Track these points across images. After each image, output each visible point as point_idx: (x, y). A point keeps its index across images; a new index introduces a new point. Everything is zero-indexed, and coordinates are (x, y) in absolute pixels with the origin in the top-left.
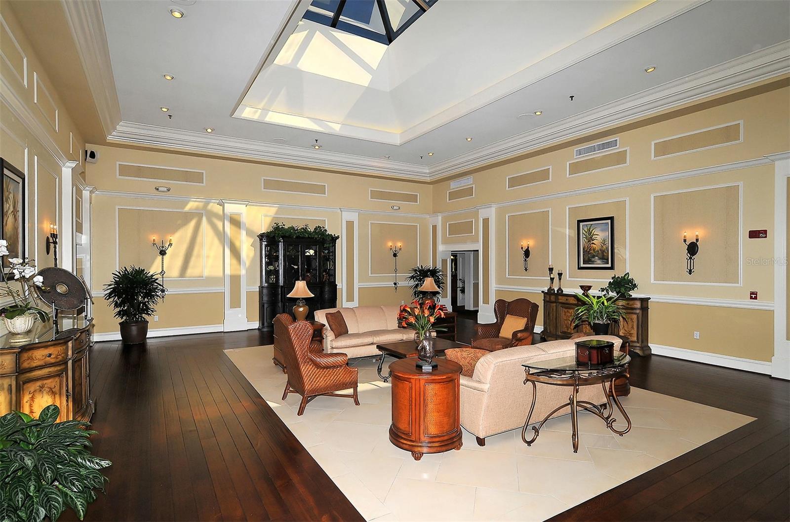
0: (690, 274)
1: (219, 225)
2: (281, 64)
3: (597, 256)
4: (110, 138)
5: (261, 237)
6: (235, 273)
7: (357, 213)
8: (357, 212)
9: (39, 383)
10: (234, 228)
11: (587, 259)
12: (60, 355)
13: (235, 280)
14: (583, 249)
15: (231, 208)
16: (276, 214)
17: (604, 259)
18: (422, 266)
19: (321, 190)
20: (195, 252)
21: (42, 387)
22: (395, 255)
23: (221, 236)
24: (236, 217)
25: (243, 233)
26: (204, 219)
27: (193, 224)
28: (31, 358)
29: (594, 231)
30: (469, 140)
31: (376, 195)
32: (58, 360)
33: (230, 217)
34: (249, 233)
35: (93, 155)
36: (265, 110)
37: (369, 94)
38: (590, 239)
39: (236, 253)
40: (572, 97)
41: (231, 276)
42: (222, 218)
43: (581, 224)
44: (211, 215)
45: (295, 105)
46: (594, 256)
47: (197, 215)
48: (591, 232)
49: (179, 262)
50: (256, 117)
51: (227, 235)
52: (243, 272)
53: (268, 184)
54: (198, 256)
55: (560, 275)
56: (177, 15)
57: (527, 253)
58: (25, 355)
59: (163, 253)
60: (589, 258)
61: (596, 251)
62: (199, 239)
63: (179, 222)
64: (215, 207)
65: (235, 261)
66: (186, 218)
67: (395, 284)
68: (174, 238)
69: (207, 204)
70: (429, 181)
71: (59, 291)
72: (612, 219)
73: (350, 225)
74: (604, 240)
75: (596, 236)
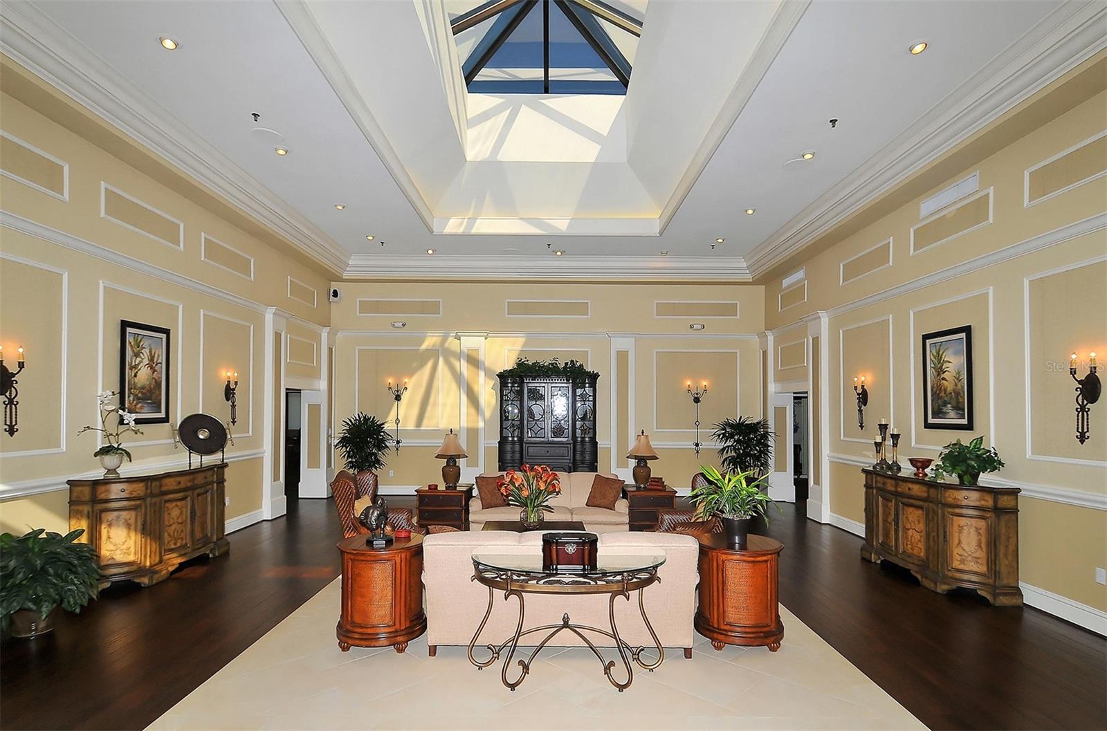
0: (1082, 442)
1: (457, 364)
2: (478, 160)
3: (950, 403)
4: (346, 275)
5: (503, 377)
6: (472, 425)
7: (634, 339)
8: (633, 337)
9: (115, 514)
10: (472, 368)
11: (936, 408)
12: (135, 491)
13: (473, 433)
14: (932, 390)
15: (470, 342)
16: (524, 346)
17: (958, 408)
18: (741, 417)
19: (581, 309)
20: (432, 400)
21: (118, 517)
22: (697, 400)
23: (458, 377)
24: (473, 354)
25: (482, 374)
26: (441, 360)
27: (429, 365)
28: (108, 491)
29: (944, 354)
30: (750, 212)
31: (664, 309)
32: (133, 496)
33: (468, 356)
34: (488, 373)
35: (335, 294)
36: (472, 220)
37: (599, 171)
38: (940, 371)
39: (473, 399)
40: (833, 122)
41: (467, 430)
42: (458, 356)
43: (928, 342)
44: (449, 354)
45: (506, 206)
46: (945, 404)
47: (433, 353)
48: (941, 358)
49: (415, 411)
50: (461, 230)
51: (463, 376)
52: (481, 425)
53: (515, 308)
54: (435, 404)
55: (895, 437)
56: (282, 152)
57: (863, 397)
58: (102, 489)
59: (398, 398)
60: (939, 406)
61: (947, 393)
62: (435, 384)
63: (414, 365)
64: (452, 343)
65: (472, 411)
66: (423, 358)
67: (697, 445)
68: (410, 382)
69: (445, 339)
70: (751, 281)
71: (201, 437)
72: (967, 330)
73: (622, 356)
74: (959, 373)
75: (948, 365)
